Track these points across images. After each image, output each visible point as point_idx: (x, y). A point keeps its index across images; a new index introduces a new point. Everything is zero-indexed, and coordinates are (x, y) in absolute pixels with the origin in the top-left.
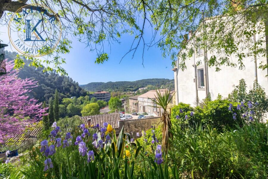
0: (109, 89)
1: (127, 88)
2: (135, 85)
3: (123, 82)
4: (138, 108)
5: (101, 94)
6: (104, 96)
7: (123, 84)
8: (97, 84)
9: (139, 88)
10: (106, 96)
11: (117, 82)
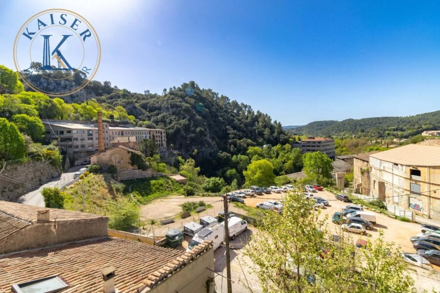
0: (347, 132)
1: (388, 130)
2: (411, 126)
3: (378, 118)
4: (369, 184)
5: (314, 142)
6: (319, 146)
7: (380, 123)
8: (323, 124)
9: (422, 131)
10: (324, 146)
11: (364, 120)
